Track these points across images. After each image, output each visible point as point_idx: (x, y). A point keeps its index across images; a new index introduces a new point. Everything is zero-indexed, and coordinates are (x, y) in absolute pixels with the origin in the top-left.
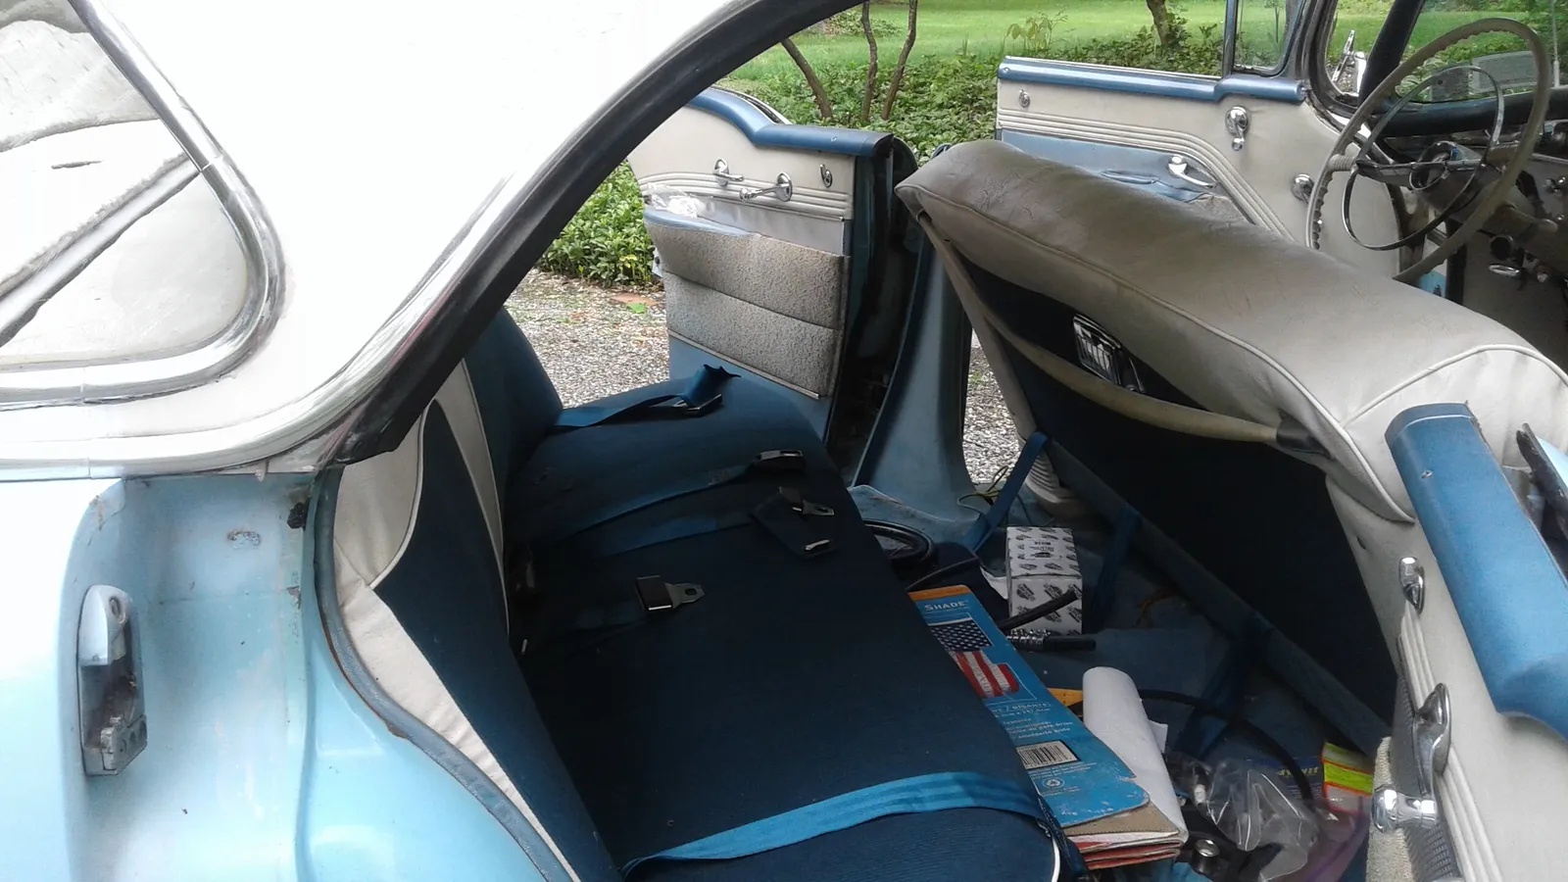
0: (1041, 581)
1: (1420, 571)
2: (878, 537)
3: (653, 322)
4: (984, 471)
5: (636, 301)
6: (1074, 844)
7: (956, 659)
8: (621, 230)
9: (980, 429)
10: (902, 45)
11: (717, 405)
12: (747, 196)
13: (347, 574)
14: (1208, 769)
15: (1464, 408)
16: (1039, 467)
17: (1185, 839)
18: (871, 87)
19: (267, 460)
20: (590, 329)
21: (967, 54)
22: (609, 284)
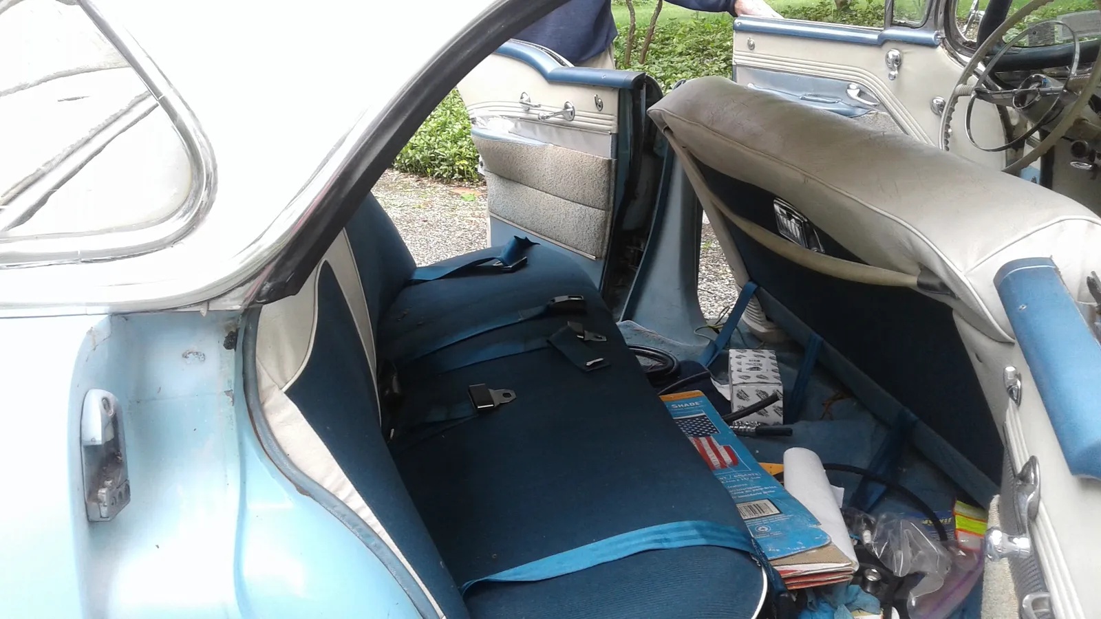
0: (754, 387)
1: (1018, 376)
2: (638, 357)
3: (479, 207)
4: (714, 310)
5: (468, 193)
6: (778, 572)
7: (694, 443)
8: (456, 143)
9: (711, 281)
10: (653, 11)
11: (523, 265)
12: (543, 118)
13: (265, 382)
14: (873, 519)
15: (1049, 260)
16: (752, 307)
17: (856, 569)
18: (631, 40)
19: (208, 301)
20: (436, 212)
21: (699, 17)
22: (448, 181)
